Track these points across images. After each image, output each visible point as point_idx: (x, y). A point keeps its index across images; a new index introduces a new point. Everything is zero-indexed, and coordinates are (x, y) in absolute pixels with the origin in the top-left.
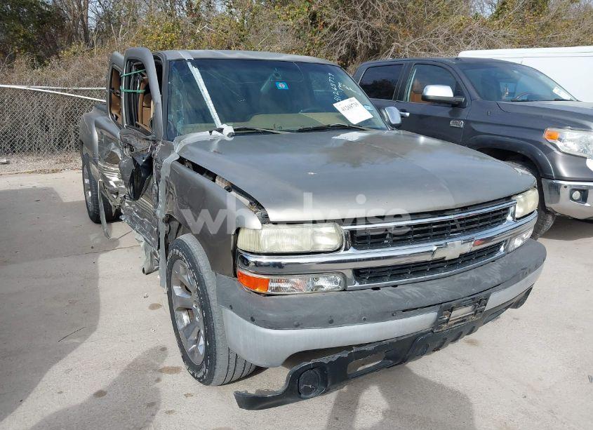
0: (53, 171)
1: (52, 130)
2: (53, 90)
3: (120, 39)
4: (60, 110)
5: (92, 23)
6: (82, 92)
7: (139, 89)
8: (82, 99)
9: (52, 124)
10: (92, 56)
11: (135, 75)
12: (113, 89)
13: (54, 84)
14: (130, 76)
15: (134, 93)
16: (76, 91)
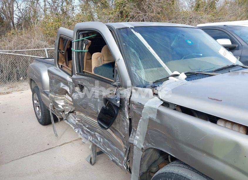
0: (7, 93)
1: (5, 72)
2: (4, 52)
3: (36, 26)
4: (8, 62)
5: (15, 21)
6: (19, 52)
7: (85, 49)
8: (19, 56)
9: (5, 69)
10: (22, 34)
11: (83, 40)
12: (60, 50)
13: (5, 49)
14: (78, 42)
15: (82, 52)
16: (16, 52)
